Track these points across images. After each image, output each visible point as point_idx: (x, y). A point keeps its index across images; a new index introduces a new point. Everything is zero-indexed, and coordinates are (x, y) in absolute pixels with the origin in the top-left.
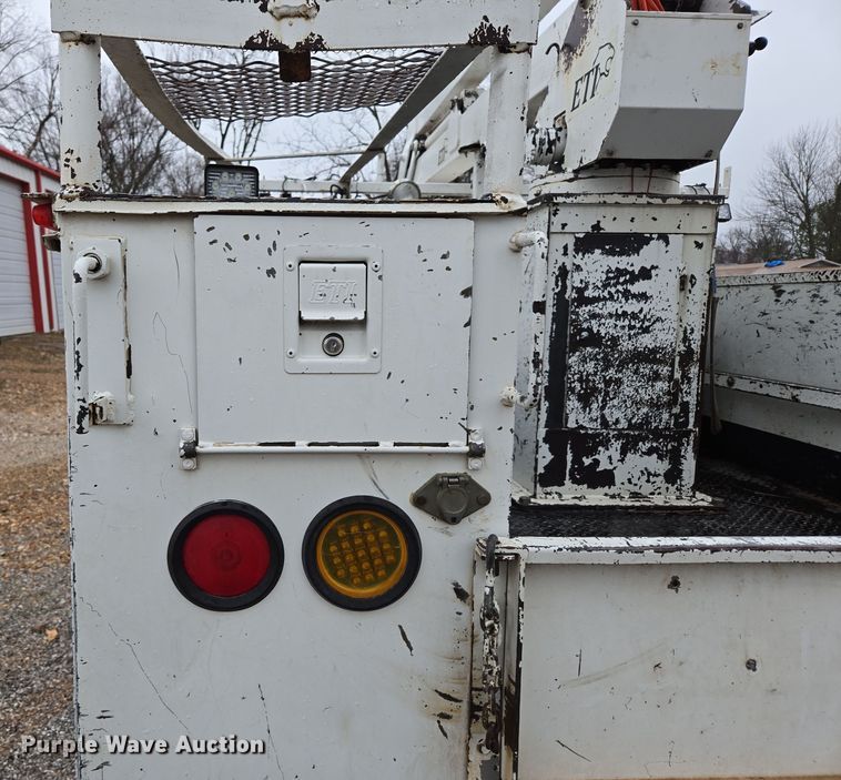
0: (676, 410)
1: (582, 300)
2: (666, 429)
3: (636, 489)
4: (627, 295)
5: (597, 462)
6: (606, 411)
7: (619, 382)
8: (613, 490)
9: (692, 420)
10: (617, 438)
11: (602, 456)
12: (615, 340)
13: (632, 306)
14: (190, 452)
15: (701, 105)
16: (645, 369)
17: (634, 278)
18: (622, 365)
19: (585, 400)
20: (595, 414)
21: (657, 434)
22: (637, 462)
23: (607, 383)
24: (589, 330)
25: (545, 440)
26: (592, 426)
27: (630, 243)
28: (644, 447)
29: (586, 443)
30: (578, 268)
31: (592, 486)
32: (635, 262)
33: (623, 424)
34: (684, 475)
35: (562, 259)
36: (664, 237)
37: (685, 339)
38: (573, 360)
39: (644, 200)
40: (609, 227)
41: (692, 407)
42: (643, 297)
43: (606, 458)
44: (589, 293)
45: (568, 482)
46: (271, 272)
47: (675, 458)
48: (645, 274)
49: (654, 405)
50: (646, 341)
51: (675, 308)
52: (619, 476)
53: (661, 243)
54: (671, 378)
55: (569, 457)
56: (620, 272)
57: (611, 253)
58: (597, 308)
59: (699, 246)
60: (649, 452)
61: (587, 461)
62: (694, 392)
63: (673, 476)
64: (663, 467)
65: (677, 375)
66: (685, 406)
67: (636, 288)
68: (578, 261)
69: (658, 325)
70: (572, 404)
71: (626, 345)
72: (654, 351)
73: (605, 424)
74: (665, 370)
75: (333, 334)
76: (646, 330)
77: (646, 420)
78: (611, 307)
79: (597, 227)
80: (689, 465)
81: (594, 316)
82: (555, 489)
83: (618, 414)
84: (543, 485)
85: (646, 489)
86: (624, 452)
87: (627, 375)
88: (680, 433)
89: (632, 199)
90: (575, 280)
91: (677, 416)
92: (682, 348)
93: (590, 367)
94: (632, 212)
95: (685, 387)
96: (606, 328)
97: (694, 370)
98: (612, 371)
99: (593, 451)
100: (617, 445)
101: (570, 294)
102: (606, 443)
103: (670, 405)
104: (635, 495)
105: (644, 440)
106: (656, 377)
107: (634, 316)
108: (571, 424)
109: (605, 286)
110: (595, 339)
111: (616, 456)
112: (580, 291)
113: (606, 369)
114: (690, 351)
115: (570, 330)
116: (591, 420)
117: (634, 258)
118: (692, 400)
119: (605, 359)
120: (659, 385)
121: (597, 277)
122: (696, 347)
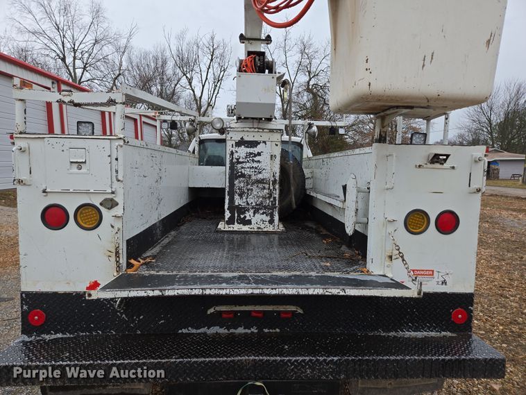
0: (272, 200)
1: (239, 162)
2: (269, 205)
3: (259, 226)
4: (253, 161)
5: (245, 217)
6: (248, 200)
7: (252, 190)
8: (251, 226)
9: (277, 203)
10: (252, 208)
11: (247, 215)
12: (250, 176)
13: (255, 165)
14: (44, 191)
15: (262, 102)
16: (260, 185)
17: (255, 156)
18: (253, 184)
19: (241, 196)
20: (245, 200)
21: (265, 207)
22: (259, 217)
23: (248, 190)
24: (241, 172)
25: (228, 209)
26: (244, 205)
27: (254, 144)
28: (261, 212)
29: (242, 210)
30: (237, 152)
31: (244, 225)
32: (255, 150)
33: (254, 204)
34: (275, 221)
35: (231, 149)
36: (265, 142)
37: (274, 176)
38: (236, 182)
39: (257, 130)
40: (246, 139)
41: (277, 199)
42: (259, 161)
43: (249, 215)
44: (241, 160)
45: (236, 223)
46: (63, 151)
47: (272, 216)
48: (259, 154)
49: (264, 198)
50: (260, 176)
51: (270, 166)
52: (253, 222)
53: (264, 144)
54: (269, 188)
55: (236, 215)
56: (251, 153)
57: (247, 147)
58: (244, 165)
59: (277, 145)
60: (263, 214)
61: (242, 216)
62: (278, 194)
63: (271, 222)
64: (268, 218)
65: (271, 188)
66: (275, 198)
67: (256, 159)
68: (236, 149)
69: (264, 171)
70: (237, 197)
71: (254, 178)
72: (263, 180)
73: (248, 204)
74: (267, 186)
75: (80, 165)
76: (260, 173)
77: (262, 203)
78: (248, 165)
79: (242, 138)
80: (276, 218)
81: (242, 168)
82: (232, 226)
83: (252, 201)
84: (228, 224)
85: (262, 226)
86: (254, 213)
87: (254, 187)
88: (273, 207)
89: (253, 130)
90: (236, 156)
91: (272, 202)
92: (273, 179)
93: (242, 185)
94: (254, 134)
95: (274, 192)
96: (247, 172)
97: (277, 186)
98: (249, 186)
99: (244, 213)
100: (252, 211)
101: (234, 160)
102: (248, 210)
103: (269, 198)
104: (259, 228)
105: (261, 209)
106: (264, 188)
107: (256, 168)
108: (236, 204)
109: (246, 158)
110: (243, 175)
111: (252, 215)
112: (238, 159)
113: (247, 185)
114: (275, 180)
115: (235, 172)
116: (243, 202)
117: (255, 149)
118: (277, 196)
119: (247, 182)
120: (265, 191)
121: (243, 155)
122: (277, 178)
